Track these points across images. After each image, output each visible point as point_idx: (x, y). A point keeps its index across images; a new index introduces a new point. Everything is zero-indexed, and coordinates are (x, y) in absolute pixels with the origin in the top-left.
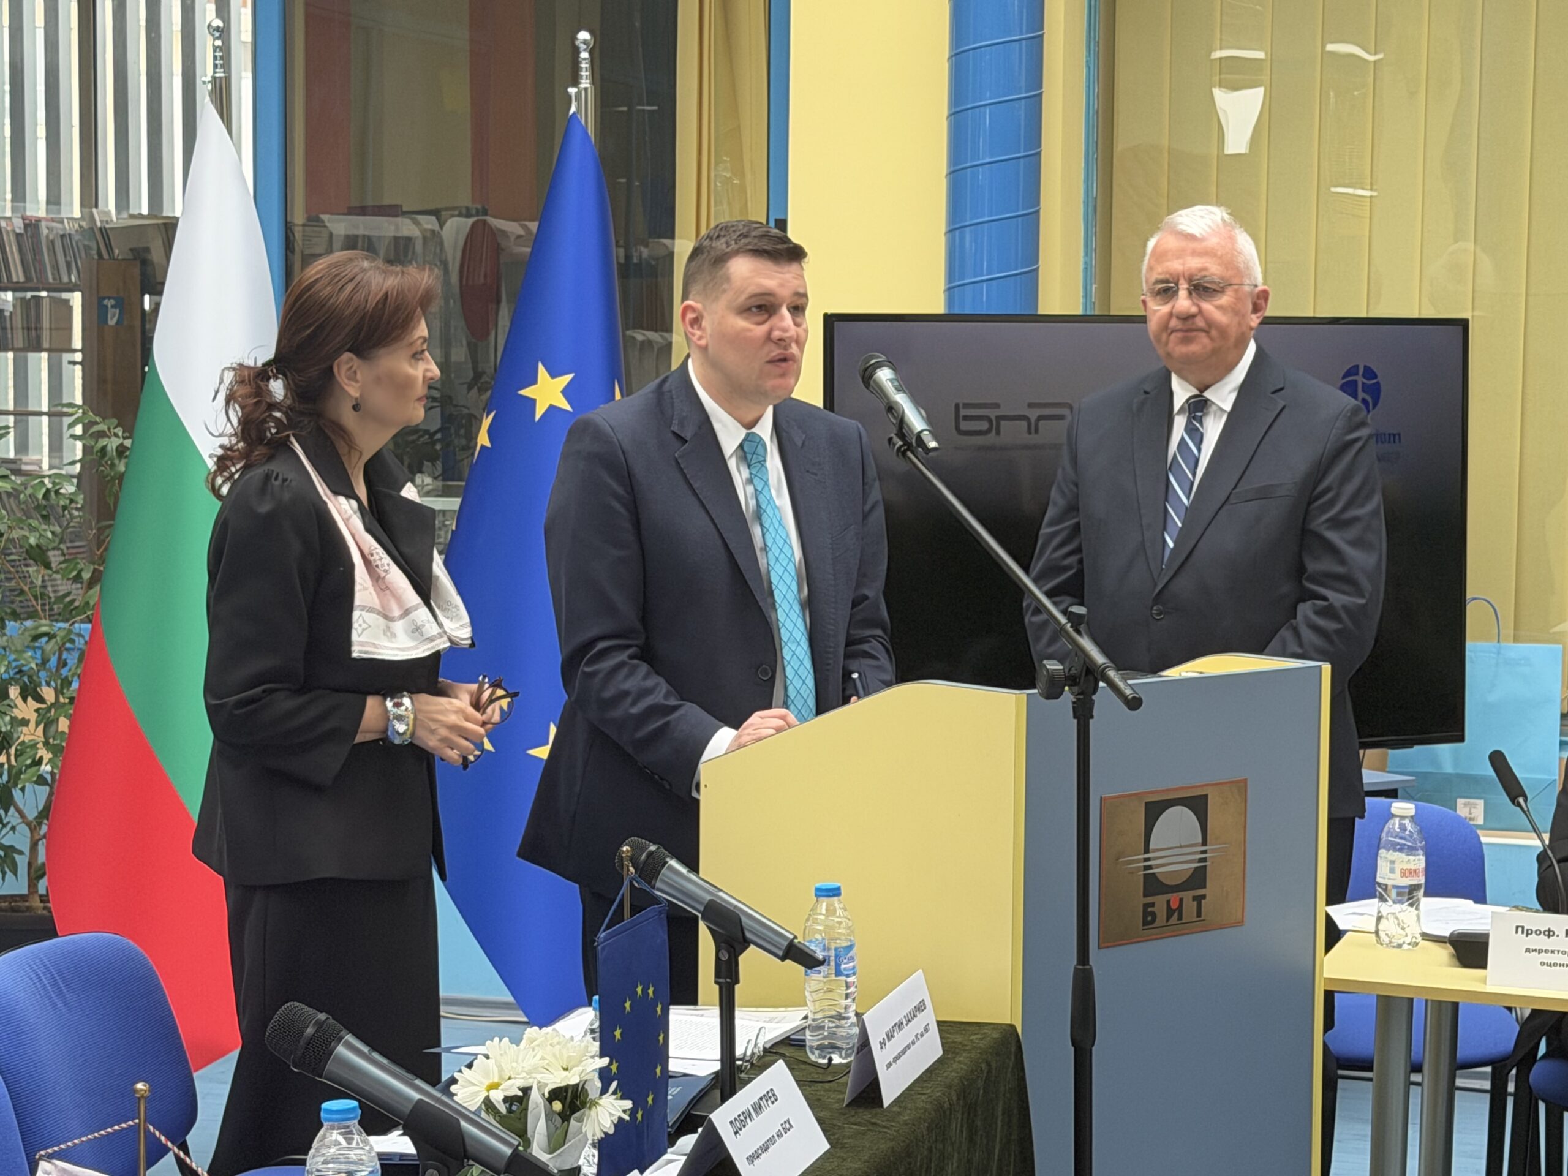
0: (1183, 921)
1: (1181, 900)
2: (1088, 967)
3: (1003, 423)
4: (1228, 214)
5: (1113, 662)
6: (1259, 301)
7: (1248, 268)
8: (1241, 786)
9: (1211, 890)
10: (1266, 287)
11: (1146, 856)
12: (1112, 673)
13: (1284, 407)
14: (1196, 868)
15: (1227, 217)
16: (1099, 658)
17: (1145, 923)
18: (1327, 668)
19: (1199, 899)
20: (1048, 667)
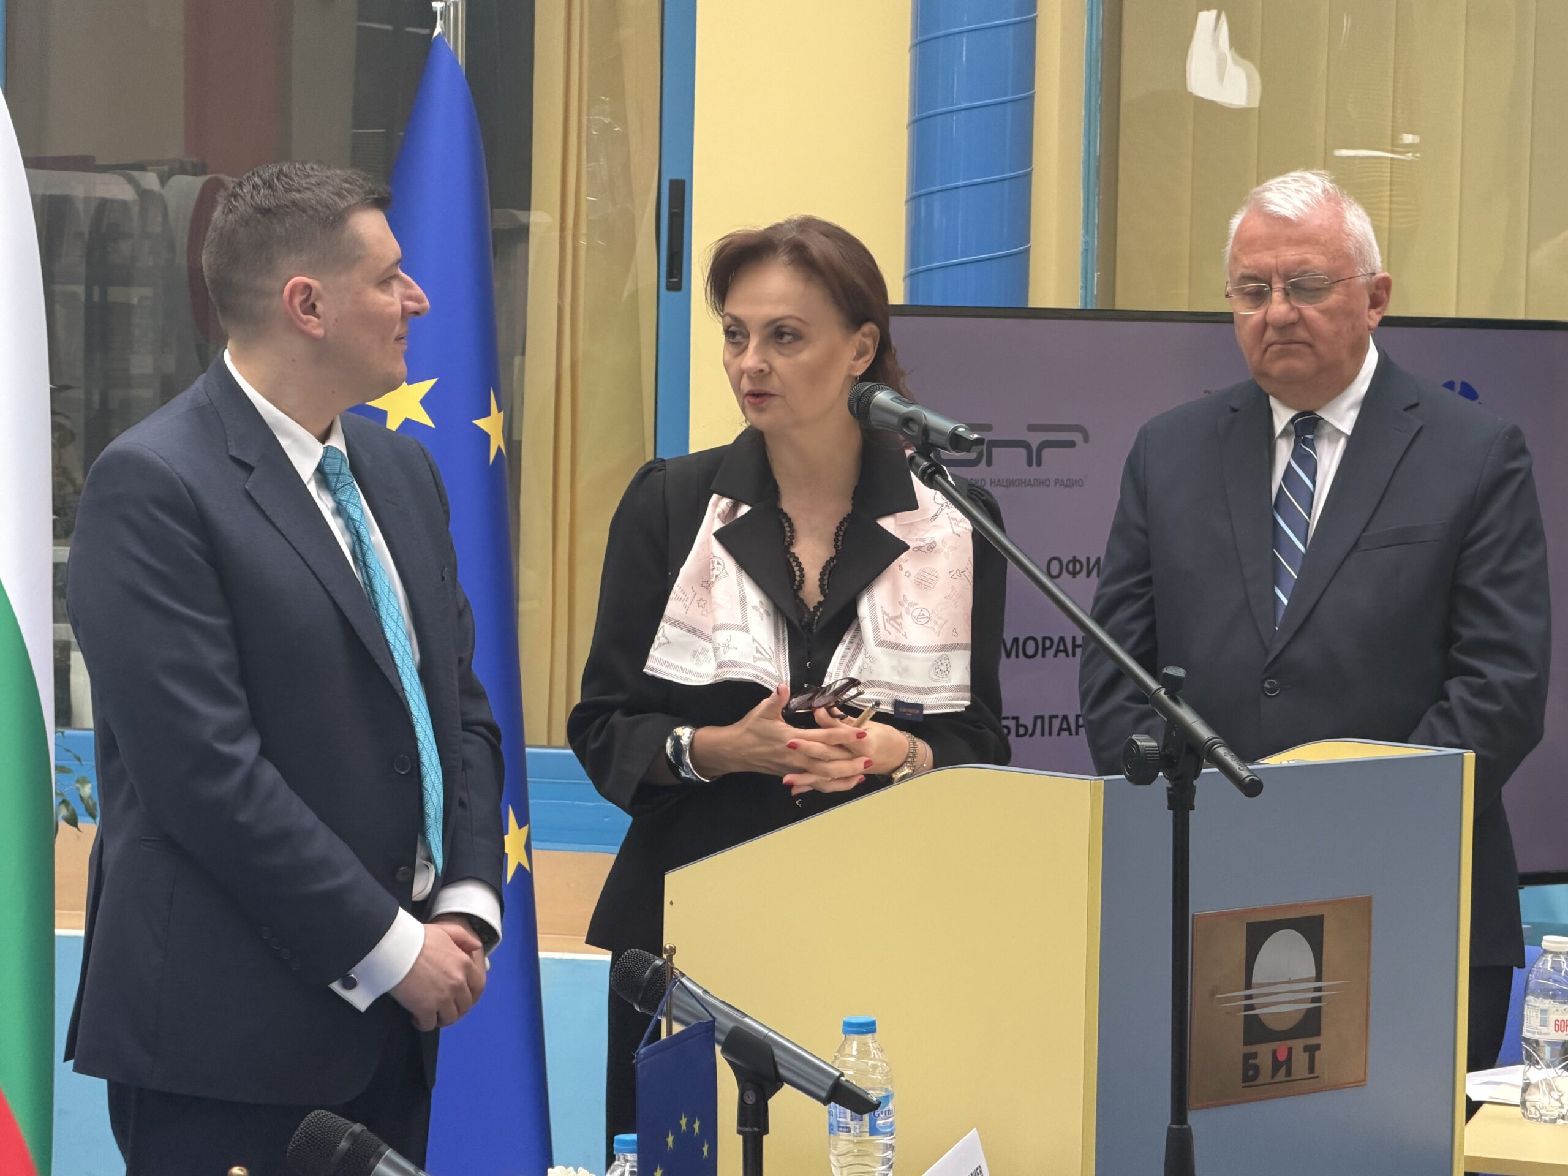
0: (1293, 1078)
1: (1290, 1050)
2: (1185, 1126)
3: (995, 451)
4: (1331, 181)
5: (1223, 738)
6: (1379, 292)
7: (1361, 253)
8: (1363, 907)
9: (1327, 1039)
10: (1386, 274)
11: (1248, 992)
12: (1222, 751)
13: (1421, 428)
14: (1309, 1009)
15: (1328, 185)
16: (1204, 733)
17: (1246, 1078)
18: (1470, 757)
19: (1312, 1050)
20: (1139, 743)
